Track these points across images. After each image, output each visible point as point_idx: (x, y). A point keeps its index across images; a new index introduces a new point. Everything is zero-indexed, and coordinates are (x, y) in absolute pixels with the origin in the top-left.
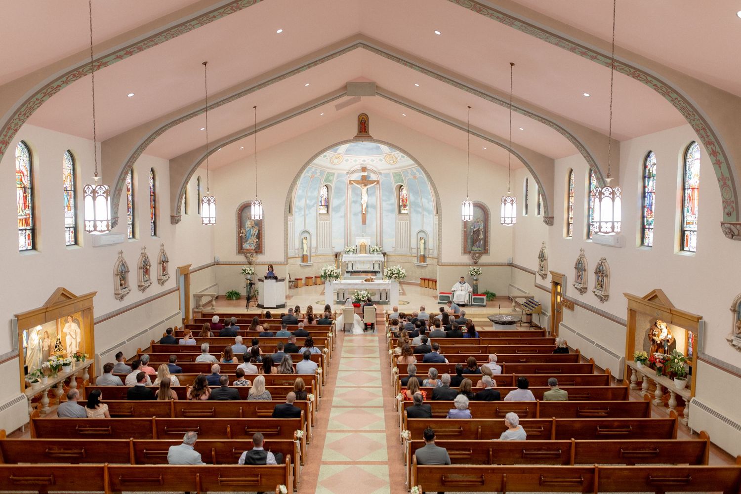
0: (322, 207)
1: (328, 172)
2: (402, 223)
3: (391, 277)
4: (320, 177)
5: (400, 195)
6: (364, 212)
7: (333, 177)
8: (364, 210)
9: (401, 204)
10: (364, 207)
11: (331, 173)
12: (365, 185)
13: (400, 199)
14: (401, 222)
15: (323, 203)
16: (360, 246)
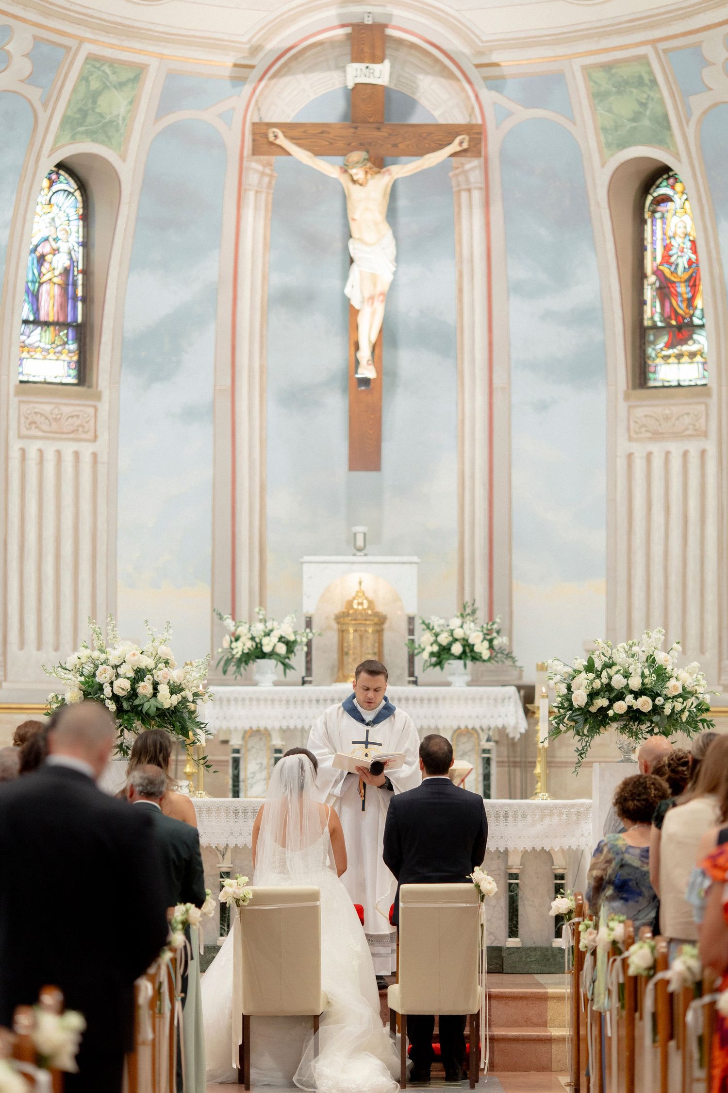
0: (37, 336)
1: (91, 59)
2: (658, 462)
3: (600, 719)
4: (34, 94)
5: (640, 248)
6: (367, 371)
7: (133, 102)
8: (365, 353)
9: (653, 312)
10: (368, 333)
11: (112, 63)
12: (379, 163)
13: (640, 276)
14: (657, 449)
15: (49, 309)
16: (340, 618)
